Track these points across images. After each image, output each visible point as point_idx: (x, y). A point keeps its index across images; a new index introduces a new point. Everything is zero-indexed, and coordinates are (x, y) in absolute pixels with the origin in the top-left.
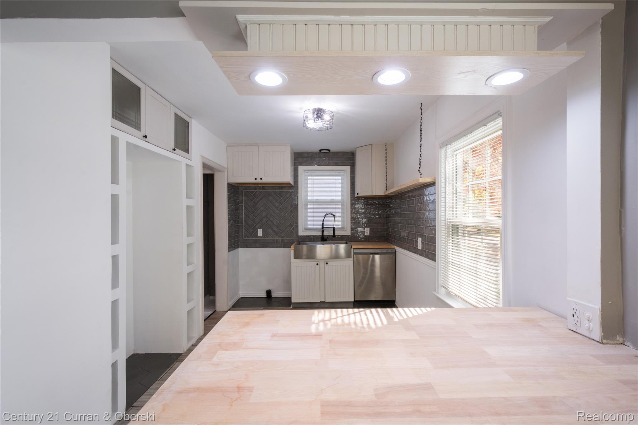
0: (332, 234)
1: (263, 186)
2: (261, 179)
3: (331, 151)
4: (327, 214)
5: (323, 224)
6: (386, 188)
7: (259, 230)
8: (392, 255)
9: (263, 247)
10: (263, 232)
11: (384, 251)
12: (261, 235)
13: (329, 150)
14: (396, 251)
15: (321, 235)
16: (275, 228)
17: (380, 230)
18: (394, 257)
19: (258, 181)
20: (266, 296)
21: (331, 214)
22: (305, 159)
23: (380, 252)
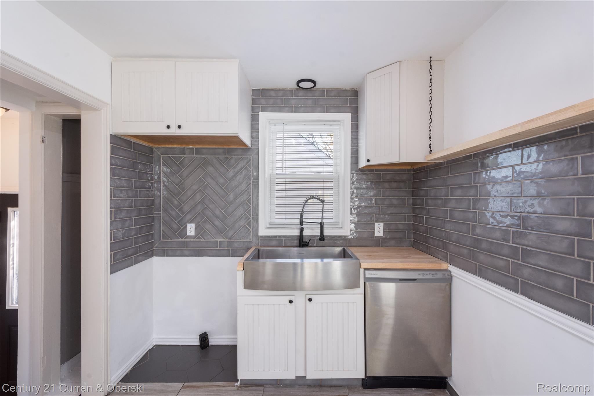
0: (318, 233)
1: (196, 148)
2: (179, 127)
3: (317, 87)
4: (310, 199)
5: (302, 216)
6: (430, 147)
7: (188, 225)
8: (443, 284)
9: (196, 256)
10: (195, 229)
11: (428, 275)
12: (193, 234)
13: (314, 82)
14: (451, 276)
15: (299, 234)
16: (217, 223)
17: (401, 227)
18: (447, 287)
19: (174, 131)
20: (198, 344)
21: (317, 198)
22: (271, 101)
23: (420, 277)
